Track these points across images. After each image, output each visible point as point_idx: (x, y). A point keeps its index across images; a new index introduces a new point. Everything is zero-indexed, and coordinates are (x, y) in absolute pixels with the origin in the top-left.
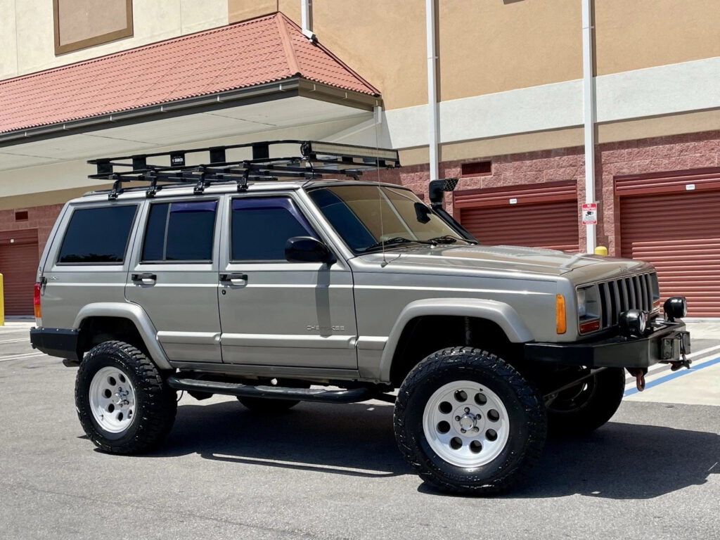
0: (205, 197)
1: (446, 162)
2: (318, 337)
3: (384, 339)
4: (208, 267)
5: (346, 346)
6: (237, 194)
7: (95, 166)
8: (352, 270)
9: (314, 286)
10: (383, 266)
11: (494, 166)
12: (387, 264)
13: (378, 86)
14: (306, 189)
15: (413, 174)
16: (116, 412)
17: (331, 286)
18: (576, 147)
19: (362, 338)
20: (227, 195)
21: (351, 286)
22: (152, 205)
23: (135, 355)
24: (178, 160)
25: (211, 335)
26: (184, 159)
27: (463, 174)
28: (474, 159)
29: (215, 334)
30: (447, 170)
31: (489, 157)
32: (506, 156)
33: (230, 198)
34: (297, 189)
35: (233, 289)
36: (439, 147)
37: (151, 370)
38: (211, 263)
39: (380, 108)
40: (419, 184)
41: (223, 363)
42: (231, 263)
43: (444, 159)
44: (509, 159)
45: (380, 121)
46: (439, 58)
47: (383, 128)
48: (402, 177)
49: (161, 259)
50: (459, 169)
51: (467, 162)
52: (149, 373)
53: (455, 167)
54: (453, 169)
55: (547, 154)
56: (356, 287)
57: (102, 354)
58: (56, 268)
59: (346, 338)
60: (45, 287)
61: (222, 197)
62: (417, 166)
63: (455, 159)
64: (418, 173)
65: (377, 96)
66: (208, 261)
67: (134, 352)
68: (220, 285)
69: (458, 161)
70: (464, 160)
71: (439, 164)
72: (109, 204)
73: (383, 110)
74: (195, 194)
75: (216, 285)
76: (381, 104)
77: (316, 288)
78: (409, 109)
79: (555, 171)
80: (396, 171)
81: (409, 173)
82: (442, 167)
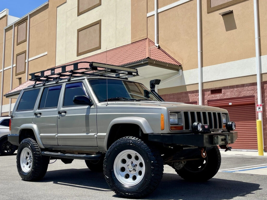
0: (59, 84)
1: (205, 89)
2: (85, 134)
3: (105, 134)
4: (56, 109)
5: (93, 137)
6: (67, 82)
7: (31, 76)
8: (97, 107)
9: (85, 114)
10: (106, 106)
11: (223, 91)
12: (108, 105)
13: (180, 62)
14: (88, 79)
16: (29, 165)
17: (90, 114)
18: (254, 83)
19: (99, 134)
20: (65, 83)
21: (96, 114)
22: (44, 88)
23: (33, 143)
24: (53, 72)
25: (54, 134)
26: (54, 71)
27: (211, 94)
28: (216, 88)
29: (56, 134)
31: (221, 87)
32: (227, 87)
33: (65, 84)
34: (85, 79)
35: (62, 117)
36: (202, 84)
37: (38, 149)
38: (57, 108)
39: (181, 70)
40: (195, 98)
41: (58, 145)
42: (63, 107)
44: (228, 88)
45: (181, 75)
46: (202, 51)
47: (182, 77)
49: (44, 107)
50: (210, 92)
51: (213, 89)
52: (37, 150)
53: (208, 91)
54: (208, 92)
55: (243, 86)
56: (98, 114)
57: (24, 143)
58: (16, 112)
59: (93, 134)
60: (12, 119)
61: (63, 83)
62: (194, 91)
63: (208, 88)
64: (195, 94)
65: (180, 66)
66: (56, 107)
67: (33, 142)
68: (58, 116)
69: (209, 89)
70: (212, 89)
71: (202, 90)
72: (33, 89)
73: (182, 71)
74: (56, 83)
75: (57, 116)
76: (182, 69)
77: (85, 115)
78: (191, 70)
79: (246, 92)
80: (187, 93)
81: (192, 93)
82: (204, 91)
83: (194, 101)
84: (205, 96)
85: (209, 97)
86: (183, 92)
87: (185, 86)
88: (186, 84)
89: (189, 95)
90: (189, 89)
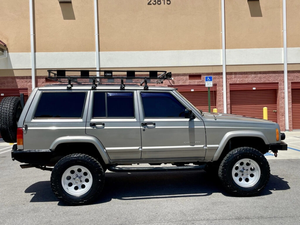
1: (38, 76)
13: (5, 42)
15: (22, 80)
27: (46, 81)
30: (38, 80)
36: (36, 70)
39: (6, 51)
40: (25, 84)
43: (37, 75)
45: (7, 57)
46: (35, 35)
47: (8, 59)
48: (17, 81)
50: (44, 80)
53: (42, 78)
54: (42, 79)
62: (24, 77)
64: (25, 80)
65: (5, 46)
69: (44, 76)
71: (35, 77)
73: (8, 52)
76: (7, 49)
78: (21, 53)
80: (14, 78)
81: (21, 79)
82: (37, 78)
83: (24, 88)
84: (38, 84)
85: (43, 85)
86: (9, 77)
87: (12, 70)
88: (13, 68)
89: (17, 80)
90: (16, 74)
